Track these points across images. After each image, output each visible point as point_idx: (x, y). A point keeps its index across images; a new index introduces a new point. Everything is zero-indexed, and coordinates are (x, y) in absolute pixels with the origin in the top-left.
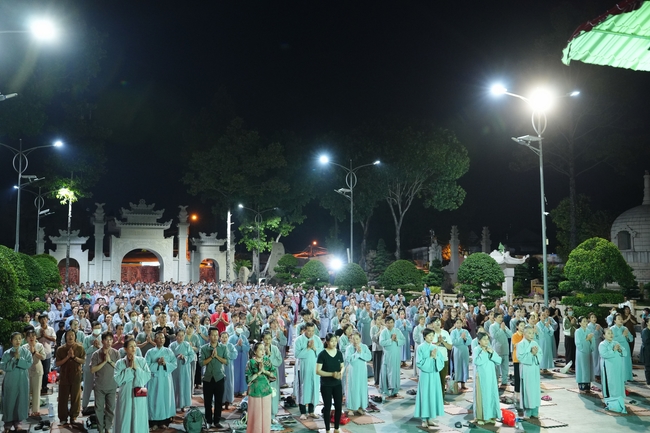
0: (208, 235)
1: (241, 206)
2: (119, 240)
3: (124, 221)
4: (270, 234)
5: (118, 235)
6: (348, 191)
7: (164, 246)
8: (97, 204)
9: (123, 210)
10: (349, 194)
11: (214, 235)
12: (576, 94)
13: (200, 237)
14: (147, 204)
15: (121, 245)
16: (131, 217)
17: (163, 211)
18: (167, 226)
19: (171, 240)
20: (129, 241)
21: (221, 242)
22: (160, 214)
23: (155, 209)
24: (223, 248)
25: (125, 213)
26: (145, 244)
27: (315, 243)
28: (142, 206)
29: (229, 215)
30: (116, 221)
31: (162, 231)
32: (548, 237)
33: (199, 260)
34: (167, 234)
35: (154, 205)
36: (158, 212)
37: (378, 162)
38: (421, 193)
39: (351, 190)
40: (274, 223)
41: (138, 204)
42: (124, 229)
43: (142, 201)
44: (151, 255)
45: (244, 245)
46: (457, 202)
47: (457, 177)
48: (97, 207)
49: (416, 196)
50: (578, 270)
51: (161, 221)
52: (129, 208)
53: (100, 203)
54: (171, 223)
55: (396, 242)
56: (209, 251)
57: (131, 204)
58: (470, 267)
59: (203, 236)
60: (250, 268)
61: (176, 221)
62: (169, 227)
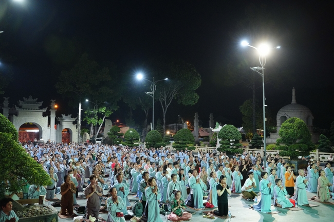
0: (66, 116)
1: (87, 100)
2: (18, 118)
3: (20, 107)
4: (100, 116)
5: (17, 115)
6: (152, 93)
7: (43, 121)
8: (4, 98)
9: (20, 101)
10: (152, 95)
11: (69, 116)
12: (279, 47)
13: (62, 117)
14: (33, 98)
15: (19, 120)
16: (24, 105)
17: (42, 102)
18: (45, 110)
19: (47, 118)
20: (23, 118)
21: (74, 120)
22: (40, 104)
23: (38, 101)
24: (75, 123)
25: (21, 103)
26: (31, 120)
27: (118, 121)
28: (30, 99)
29: (80, 105)
30: (16, 107)
31: (42, 113)
32: (266, 117)
33: (62, 129)
34: (44, 115)
35: (37, 99)
36: (39, 103)
37: (167, 79)
38: (176, 96)
39: (153, 93)
40: (103, 110)
41: (28, 98)
42: (20, 112)
43: (31, 97)
44: (34, 126)
45: (86, 121)
46: (195, 101)
47: (195, 89)
48: (4, 99)
49: (174, 98)
50: (287, 133)
51: (41, 108)
52: (23, 101)
53: (7, 97)
54: (47, 109)
55: (163, 121)
56: (67, 124)
57: (24, 98)
58: (225, 132)
59: (64, 116)
60: (89, 133)
61: (50, 108)
62: (45, 111)
